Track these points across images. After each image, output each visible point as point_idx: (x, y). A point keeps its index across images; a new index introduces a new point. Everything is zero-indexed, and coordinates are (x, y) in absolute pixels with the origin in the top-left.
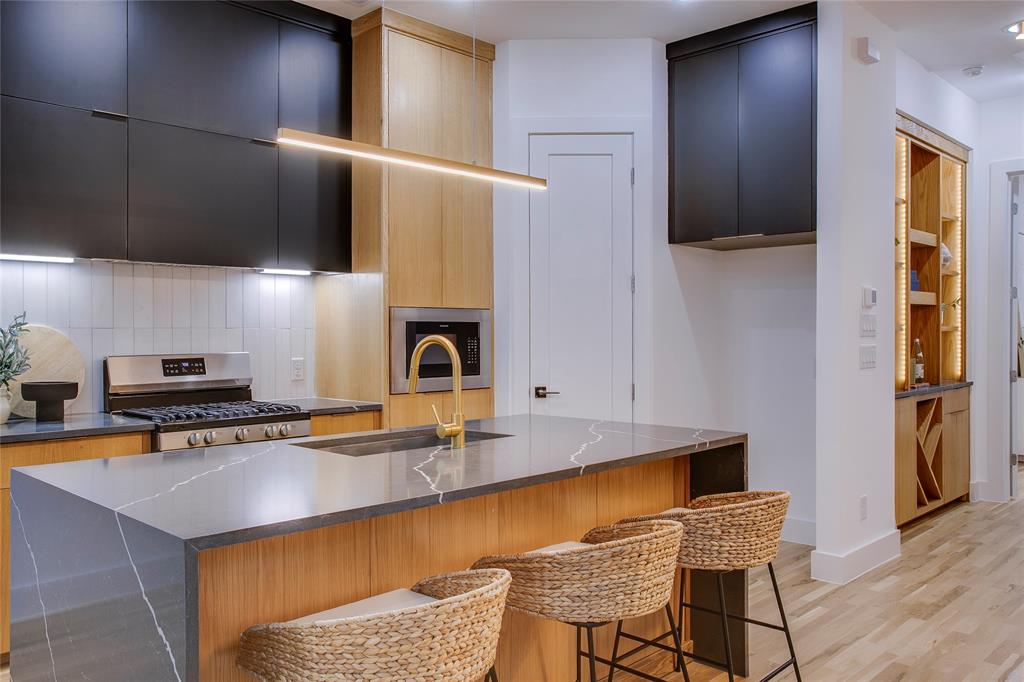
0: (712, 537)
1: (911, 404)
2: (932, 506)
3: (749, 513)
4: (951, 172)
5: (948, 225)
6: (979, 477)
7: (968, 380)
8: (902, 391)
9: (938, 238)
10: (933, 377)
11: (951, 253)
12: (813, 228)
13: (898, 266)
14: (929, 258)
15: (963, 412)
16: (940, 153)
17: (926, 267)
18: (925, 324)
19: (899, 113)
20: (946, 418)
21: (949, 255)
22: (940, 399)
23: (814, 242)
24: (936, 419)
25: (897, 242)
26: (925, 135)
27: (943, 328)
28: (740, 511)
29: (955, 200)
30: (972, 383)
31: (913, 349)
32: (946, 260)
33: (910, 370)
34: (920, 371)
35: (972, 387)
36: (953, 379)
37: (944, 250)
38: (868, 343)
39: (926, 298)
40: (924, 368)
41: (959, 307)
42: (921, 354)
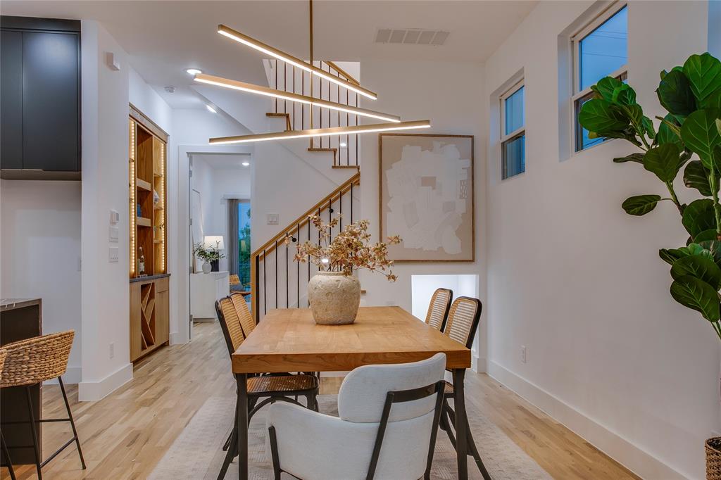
0: (22, 363)
1: (138, 285)
2: (149, 349)
3: (49, 343)
4: (158, 147)
5: (157, 178)
6: (174, 331)
7: (168, 273)
8: (133, 278)
9: (152, 185)
10: (149, 271)
11: (159, 196)
12: (80, 170)
13: (130, 200)
14: (147, 197)
15: (166, 292)
16: (153, 135)
17: (145, 203)
18: (145, 239)
19: (130, 105)
20: (156, 295)
21: (158, 197)
22: (153, 284)
23: (80, 179)
24: (152, 296)
25: (130, 186)
26: (144, 122)
27: (155, 241)
28: (43, 342)
29: (161, 165)
30: (170, 275)
31: (139, 253)
32: (156, 200)
33: (137, 266)
34: (142, 267)
35: (171, 277)
36: (160, 272)
37: (155, 193)
38: (114, 246)
39: (145, 222)
40: (145, 265)
41: (163, 229)
42: (143, 257)
